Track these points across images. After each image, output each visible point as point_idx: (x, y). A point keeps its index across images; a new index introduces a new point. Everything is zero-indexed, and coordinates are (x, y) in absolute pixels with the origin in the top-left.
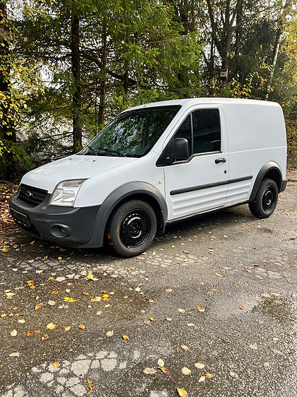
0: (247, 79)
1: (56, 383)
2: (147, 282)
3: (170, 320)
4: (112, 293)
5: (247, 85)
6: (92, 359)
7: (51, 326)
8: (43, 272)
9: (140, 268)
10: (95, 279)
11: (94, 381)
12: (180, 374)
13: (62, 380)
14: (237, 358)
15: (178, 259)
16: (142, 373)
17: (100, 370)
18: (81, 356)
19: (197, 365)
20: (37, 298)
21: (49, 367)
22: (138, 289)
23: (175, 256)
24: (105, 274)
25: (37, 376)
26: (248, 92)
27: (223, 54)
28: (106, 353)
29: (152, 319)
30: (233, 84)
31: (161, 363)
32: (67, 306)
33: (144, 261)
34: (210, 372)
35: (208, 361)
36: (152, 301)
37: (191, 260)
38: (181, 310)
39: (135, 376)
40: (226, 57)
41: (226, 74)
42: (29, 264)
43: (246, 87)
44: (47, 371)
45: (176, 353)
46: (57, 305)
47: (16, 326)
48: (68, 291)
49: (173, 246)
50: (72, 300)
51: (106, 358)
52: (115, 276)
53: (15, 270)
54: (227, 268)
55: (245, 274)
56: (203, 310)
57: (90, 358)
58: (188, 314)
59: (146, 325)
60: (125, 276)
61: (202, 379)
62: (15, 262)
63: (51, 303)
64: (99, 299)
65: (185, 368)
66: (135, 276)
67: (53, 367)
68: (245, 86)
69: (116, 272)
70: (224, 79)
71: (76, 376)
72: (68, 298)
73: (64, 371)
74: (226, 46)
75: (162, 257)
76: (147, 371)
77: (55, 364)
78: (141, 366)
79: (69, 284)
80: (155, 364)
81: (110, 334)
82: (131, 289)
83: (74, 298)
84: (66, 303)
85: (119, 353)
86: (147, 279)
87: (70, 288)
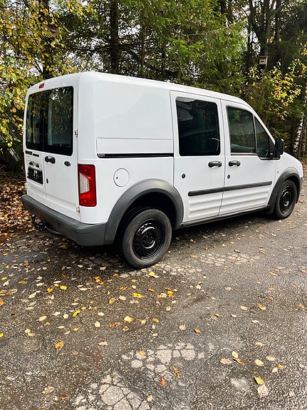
0: (289, 68)
1: (147, 369)
2: (205, 280)
3: (235, 316)
4: (176, 290)
5: (290, 74)
6: (173, 349)
7: (128, 319)
8: (106, 269)
9: (196, 266)
10: (156, 277)
11: (179, 369)
12: (254, 365)
13: (151, 367)
14: (303, 353)
15: (230, 257)
16: (220, 363)
17: (181, 359)
18: (162, 347)
19: (268, 358)
20: (109, 293)
21: (137, 355)
22: (199, 287)
23: (227, 255)
24: (164, 272)
25: (127, 363)
26: (290, 81)
27: (262, 41)
28: (183, 344)
29: (217, 315)
30: (274, 72)
31: (235, 355)
32: (137, 302)
33: (198, 259)
34: (281, 363)
35: (278, 354)
36: (214, 298)
37: (243, 259)
38: (243, 308)
39: (214, 365)
40: (265, 43)
41: (265, 62)
42: (91, 260)
43: (288, 76)
44: (135, 358)
45: (246, 347)
46: (128, 300)
47: (98, 318)
48: (134, 287)
49: (223, 245)
50: (140, 296)
51: (184, 348)
52: (174, 274)
53: (81, 266)
54: (281, 268)
55: (300, 274)
56: (265, 308)
57: (170, 348)
58: (251, 312)
59: (214, 320)
60: (183, 274)
61: (275, 370)
62: (78, 258)
63: (123, 298)
64: (164, 295)
65: (257, 360)
66: (193, 274)
67: (140, 355)
68: (287, 74)
69: (174, 270)
70: (263, 66)
71: (163, 364)
72: (136, 294)
73: (151, 359)
74: (265, 32)
75: (215, 256)
76: (224, 361)
77: (141, 352)
78: (218, 357)
79: (134, 281)
80: (229, 356)
81: (182, 328)
82: (191, 287)
83: (142, 294)
84: (135, 299)
85: (195, 345)
86: (205, 277)
87: (135, 284)
